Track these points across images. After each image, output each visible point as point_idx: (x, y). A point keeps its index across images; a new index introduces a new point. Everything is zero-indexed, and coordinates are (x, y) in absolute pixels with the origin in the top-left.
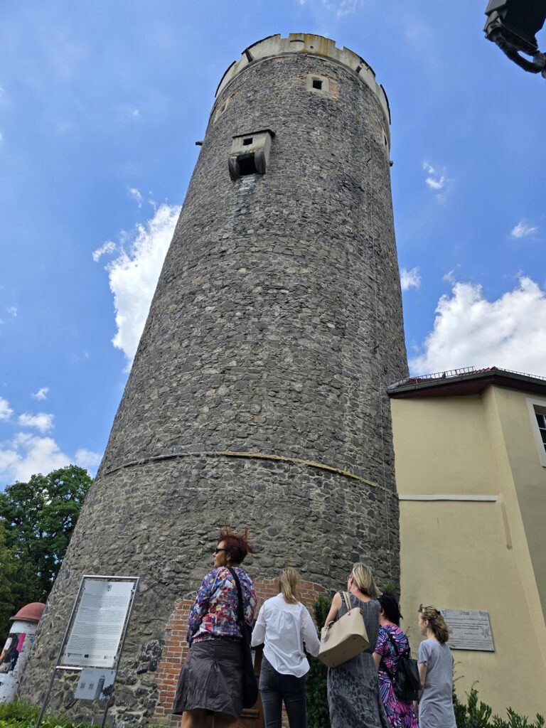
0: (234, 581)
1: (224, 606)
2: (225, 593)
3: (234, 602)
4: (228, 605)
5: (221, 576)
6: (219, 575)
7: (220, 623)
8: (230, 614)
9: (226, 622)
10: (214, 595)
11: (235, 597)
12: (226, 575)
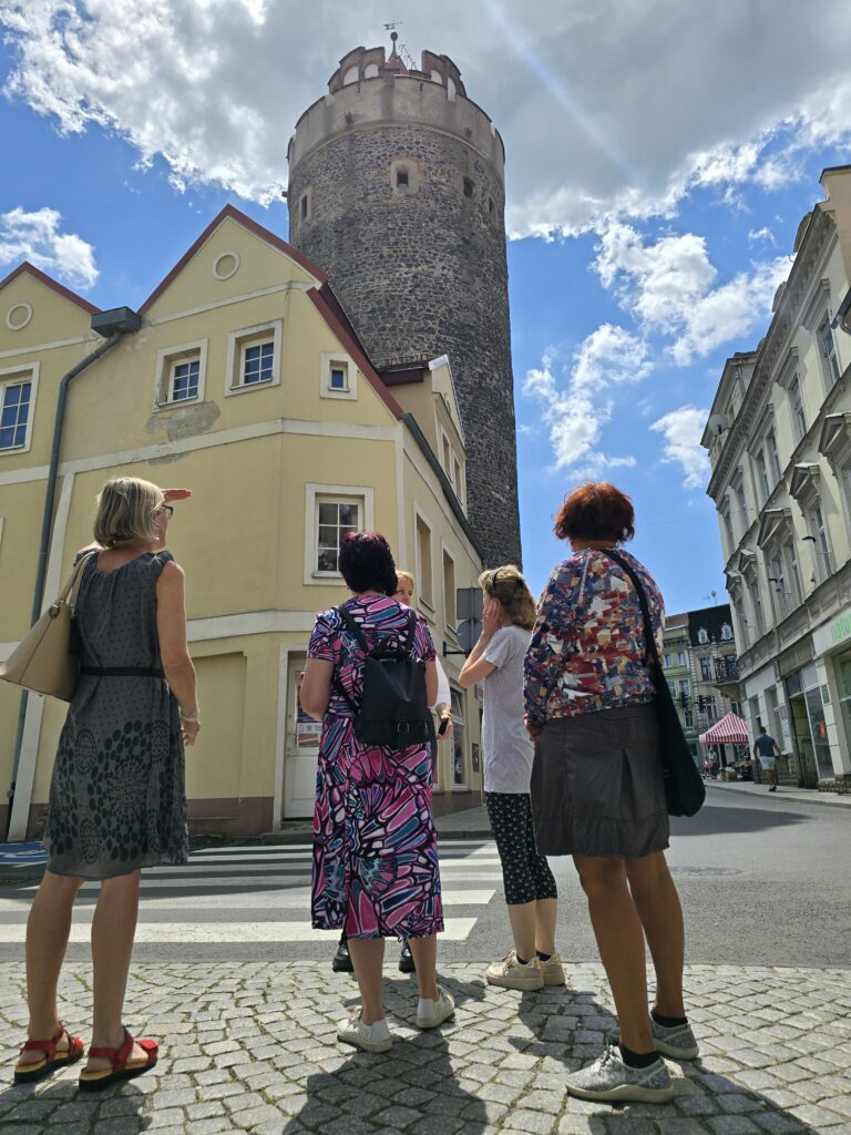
0: (626, 576)
1: (617, 632)
2: (614, 605)
3: (636, 621)
4: (625, 630)
5: (594, 569)
6: (589, 570)
7: (616, 668)
8: (634, 647)
9: (629, 664)
10: (590, 612)
11: (636, 608)
12: (605, 564)
